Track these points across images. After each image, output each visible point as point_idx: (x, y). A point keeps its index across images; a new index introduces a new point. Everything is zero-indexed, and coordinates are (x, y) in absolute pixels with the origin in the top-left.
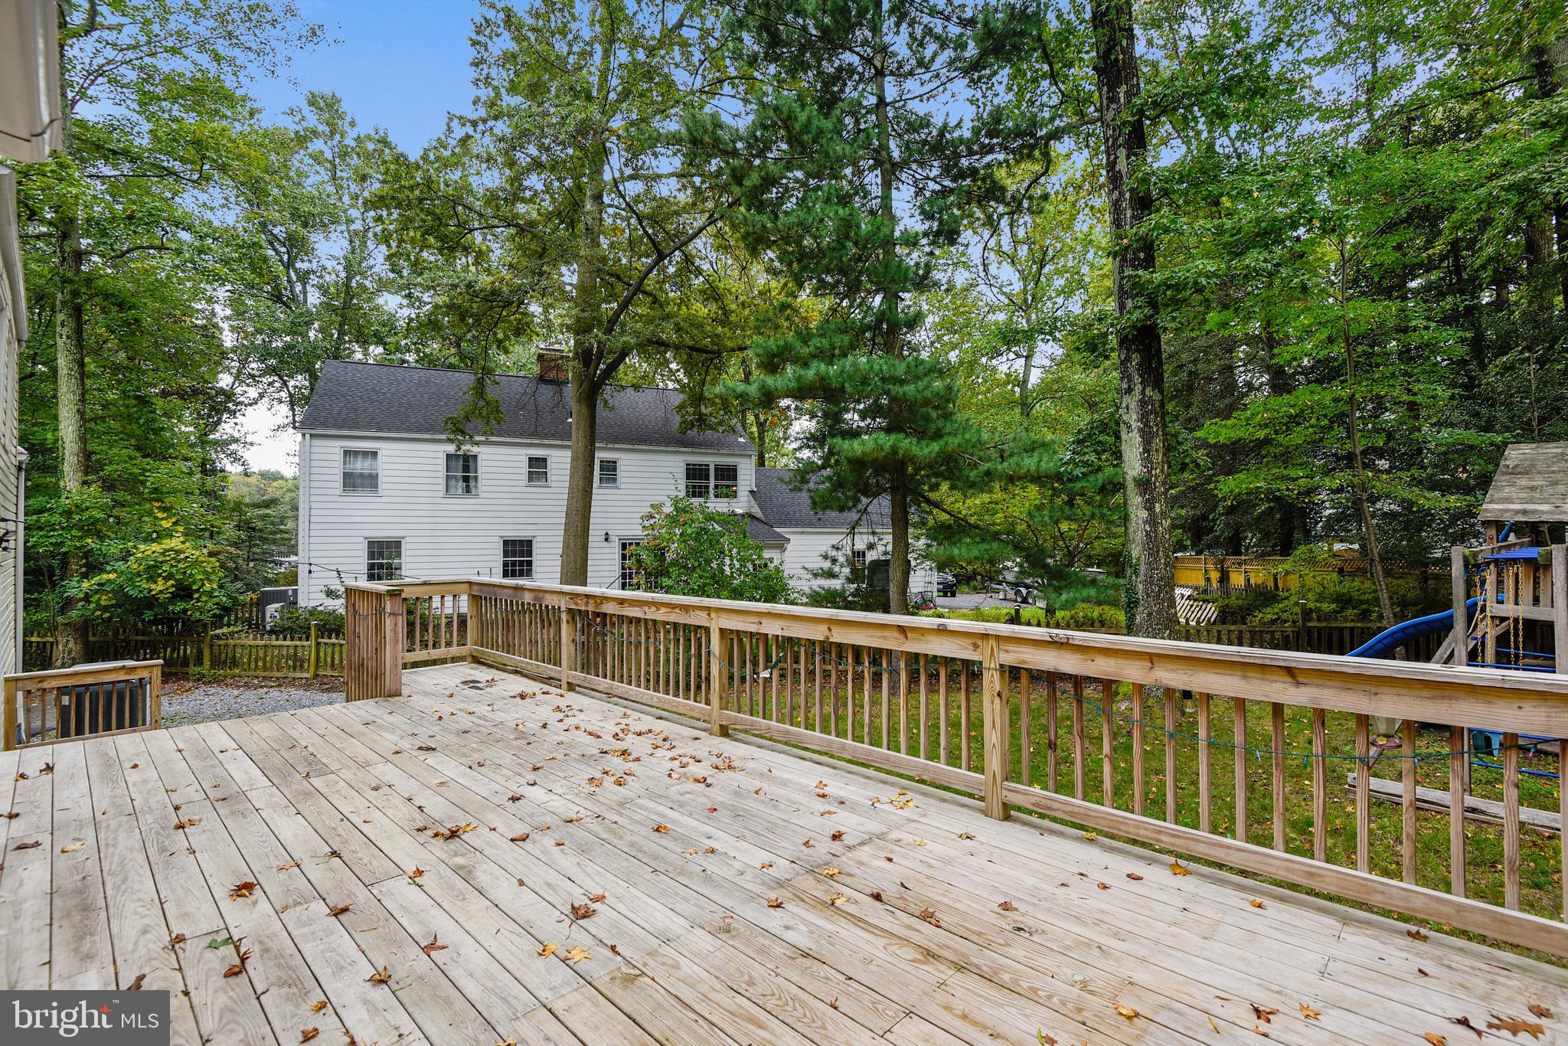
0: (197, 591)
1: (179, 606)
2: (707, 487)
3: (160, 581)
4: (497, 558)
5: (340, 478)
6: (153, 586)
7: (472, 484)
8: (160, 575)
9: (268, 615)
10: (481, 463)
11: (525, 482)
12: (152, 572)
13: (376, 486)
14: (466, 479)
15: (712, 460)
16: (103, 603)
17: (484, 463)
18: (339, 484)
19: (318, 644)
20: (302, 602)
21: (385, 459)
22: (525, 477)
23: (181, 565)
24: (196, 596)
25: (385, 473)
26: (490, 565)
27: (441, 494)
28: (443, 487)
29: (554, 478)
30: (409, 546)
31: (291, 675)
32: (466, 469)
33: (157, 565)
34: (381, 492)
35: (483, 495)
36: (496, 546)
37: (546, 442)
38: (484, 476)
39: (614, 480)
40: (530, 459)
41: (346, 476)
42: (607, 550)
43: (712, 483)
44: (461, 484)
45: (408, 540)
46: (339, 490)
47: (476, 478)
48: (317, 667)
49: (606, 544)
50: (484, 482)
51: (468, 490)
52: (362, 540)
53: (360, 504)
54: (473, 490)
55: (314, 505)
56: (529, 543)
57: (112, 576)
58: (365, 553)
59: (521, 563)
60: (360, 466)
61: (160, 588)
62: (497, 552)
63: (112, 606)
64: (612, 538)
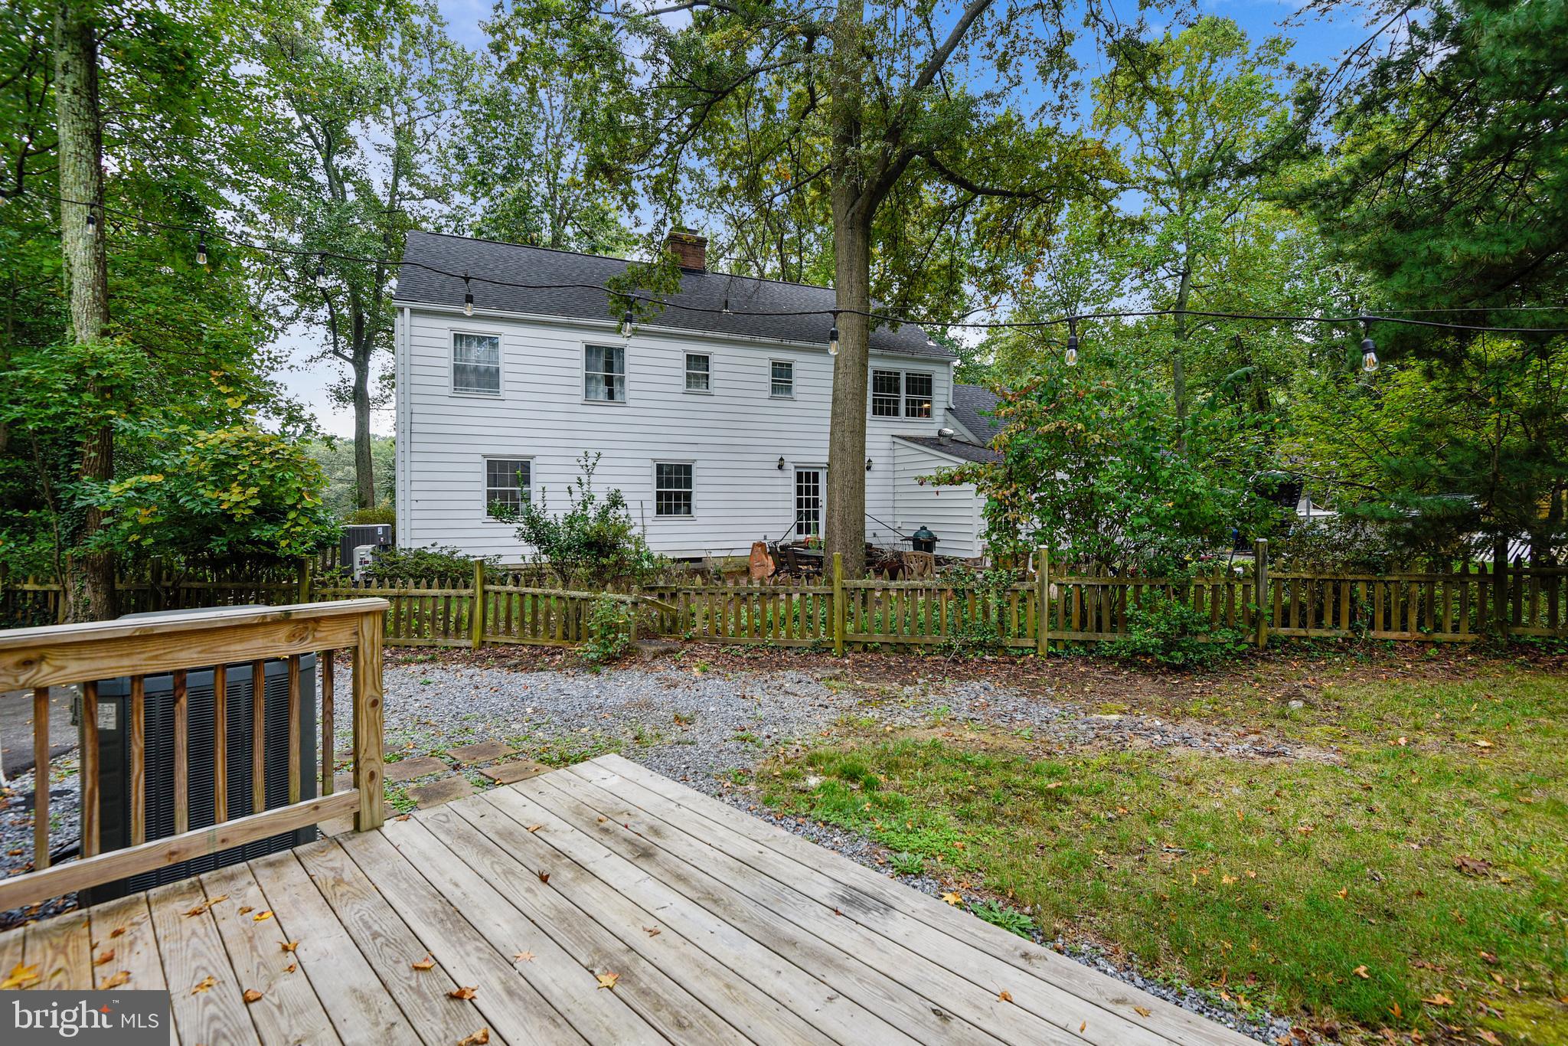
0: (293, 507)
1: (267, 532)
2: (896, 402)
3: (236, 489)
4: (648, 488)
5: (449, 372)
6: (224, 496)
7: (616, 388)
8: (234, 478)
9: (357, 560)
10: (628, 360)
11: (683, 388)
12: (223, 471)
13: (497, 386)
14: (609, 381)
15: (904, 368)
16: (143, 521)
17: (632, 360)
18: (449, 381)
19: (485, 593)
20: (402, 542)
21: (507, 349)
22: (683, 380)
23: (265, 465)
24: (292, 515)
25: (508, 368)
26: (641, 497)
27: (581, 399)
28: (581, 390)
29: (717, 383)
30: (540, 469)
31: (440, 641)
32: (609, 366)
33: (232, 461)
34: (503, 394)
35: (631, 403)
36: (648, 471)
37: (709, 334)
38: (633, 377)
39: (789, 389)
40: (689, 357)
41: (459, 370)
42: (779, 482)
43: (903, 396)
44: (603, 388)
45: (538, 460)
46: (449, 390)
47: (622, 380)
48: (484, 631)
49: (779, 473)
50: (633, 386)
51: (611, 395)
52: (479, 458)
53: (476, 408)
54: (618, 397)
55: (416, 409)
56: (688, 469)
57: (157, 479)
58: (483, 476)
59: (678, 496)
60: (476, 355)
61: (235, 498)
62: (648, 480)
63: (159, 526)
64: (787, 465)
